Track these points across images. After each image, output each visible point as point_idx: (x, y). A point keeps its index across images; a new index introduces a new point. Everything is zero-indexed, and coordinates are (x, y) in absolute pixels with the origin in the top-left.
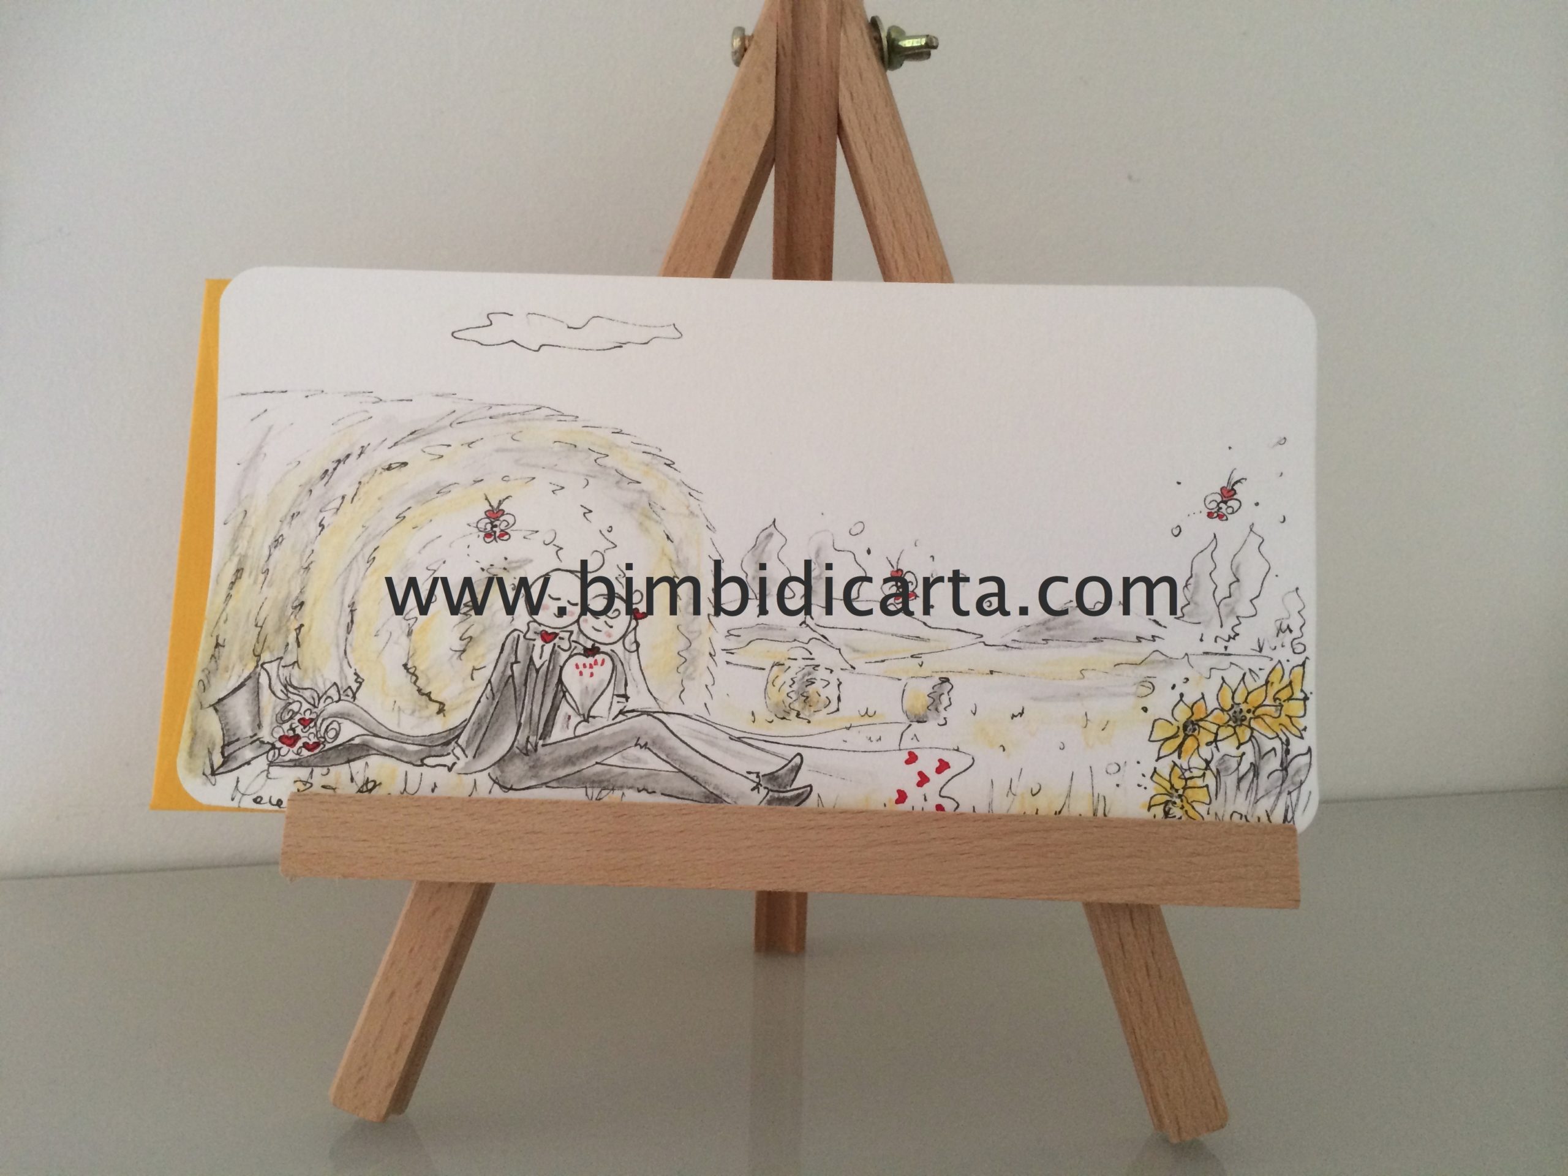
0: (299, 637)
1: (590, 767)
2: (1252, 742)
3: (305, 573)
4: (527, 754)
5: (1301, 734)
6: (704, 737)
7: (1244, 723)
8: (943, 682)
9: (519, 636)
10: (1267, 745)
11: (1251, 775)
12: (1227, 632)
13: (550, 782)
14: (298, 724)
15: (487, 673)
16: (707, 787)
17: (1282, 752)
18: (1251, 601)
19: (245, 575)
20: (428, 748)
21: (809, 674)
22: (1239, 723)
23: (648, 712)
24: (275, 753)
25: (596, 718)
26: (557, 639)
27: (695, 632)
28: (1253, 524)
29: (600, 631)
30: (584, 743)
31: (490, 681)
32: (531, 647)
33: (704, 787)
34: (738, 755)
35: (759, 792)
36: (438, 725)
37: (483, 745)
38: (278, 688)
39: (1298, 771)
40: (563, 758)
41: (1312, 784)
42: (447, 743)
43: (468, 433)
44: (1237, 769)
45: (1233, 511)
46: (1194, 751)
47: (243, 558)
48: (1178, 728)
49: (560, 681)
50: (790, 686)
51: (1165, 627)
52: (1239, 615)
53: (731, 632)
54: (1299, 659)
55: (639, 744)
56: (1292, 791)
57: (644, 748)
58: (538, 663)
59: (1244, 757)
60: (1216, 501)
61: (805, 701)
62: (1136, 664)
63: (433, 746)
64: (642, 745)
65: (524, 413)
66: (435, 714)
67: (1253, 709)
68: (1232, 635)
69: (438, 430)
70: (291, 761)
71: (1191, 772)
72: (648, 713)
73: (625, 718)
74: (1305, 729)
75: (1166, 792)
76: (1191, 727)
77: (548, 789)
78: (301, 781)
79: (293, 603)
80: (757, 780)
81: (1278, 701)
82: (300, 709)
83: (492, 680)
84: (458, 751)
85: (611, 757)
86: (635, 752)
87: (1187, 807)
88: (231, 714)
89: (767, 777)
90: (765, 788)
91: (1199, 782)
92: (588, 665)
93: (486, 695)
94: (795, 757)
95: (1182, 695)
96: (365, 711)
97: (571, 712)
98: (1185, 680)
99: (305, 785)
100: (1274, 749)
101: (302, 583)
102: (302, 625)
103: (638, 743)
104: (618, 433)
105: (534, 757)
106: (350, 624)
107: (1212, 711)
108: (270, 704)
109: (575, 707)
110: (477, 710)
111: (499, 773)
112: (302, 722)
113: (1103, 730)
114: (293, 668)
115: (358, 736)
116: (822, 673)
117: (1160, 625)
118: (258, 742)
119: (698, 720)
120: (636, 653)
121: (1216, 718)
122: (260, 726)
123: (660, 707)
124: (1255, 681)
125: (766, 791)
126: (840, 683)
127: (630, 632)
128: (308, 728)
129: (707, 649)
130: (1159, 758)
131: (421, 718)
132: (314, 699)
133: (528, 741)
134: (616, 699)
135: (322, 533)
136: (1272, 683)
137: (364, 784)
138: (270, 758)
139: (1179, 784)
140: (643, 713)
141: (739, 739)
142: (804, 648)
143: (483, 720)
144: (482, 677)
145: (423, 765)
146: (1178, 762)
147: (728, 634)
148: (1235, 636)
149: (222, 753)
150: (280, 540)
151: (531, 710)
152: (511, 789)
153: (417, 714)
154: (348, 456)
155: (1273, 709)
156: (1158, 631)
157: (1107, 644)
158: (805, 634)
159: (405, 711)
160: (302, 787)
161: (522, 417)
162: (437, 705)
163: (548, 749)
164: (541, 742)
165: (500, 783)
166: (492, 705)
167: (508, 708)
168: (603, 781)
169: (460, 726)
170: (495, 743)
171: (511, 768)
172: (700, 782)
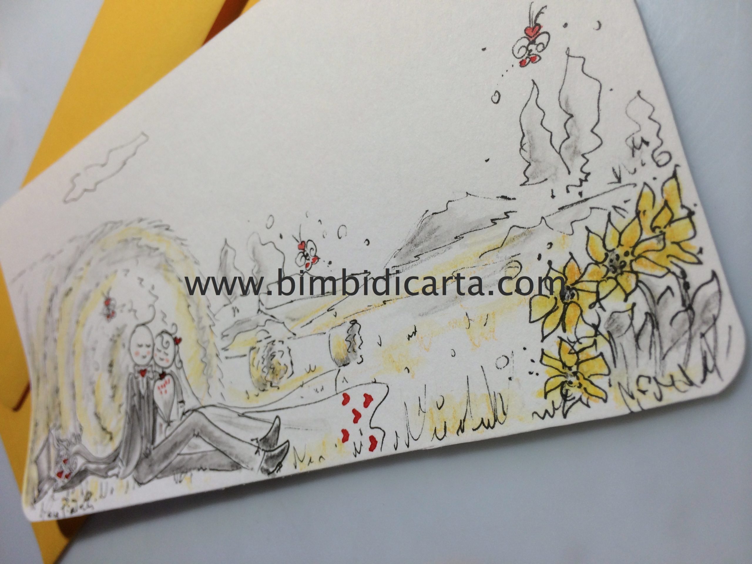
0: (60, 410)
1: (175, 459)
2: (641, 288)
3: (56, 371)
5: (698, 258)
6: (225, 419)
7: (624, 269)
8: (353, 324)
9: (132, 377)
10: (659, 286)
11: (649, 327)
12: (577, 175)
13: (158, 474)
14: (63, 464)
15: (125, 406)
16: (232, 458)
17: (680, 287)
18: (592, 131)
20: (108, 464)
21: (271, 349)
22: (619, 271)
25: (173, 422)
26: (147, 373)
27: (206, 341)
28: (568, 48)
29: (164, 359)
30: (170, 441)
32: (138, 382)
33: (230, 459)
34: (244, 427)
35: (259, 455)
37: (129, 455)
39: (706, 306)
40: (162, 455)
42: (115, 459)
43: (86, 257)
44: (631, 324)
45: (544, 47)
46: (578, 319)
47: (38, 371)
48: (556, 298)
49: (154, 401)
50: (263, 363)
51: (514, 199)
52: (583, 152)
53: (224, 334)
54: (668, 171)
55: (195, 435)
56: (707, 331)
57: (198, 437)
58: (143, 393)
59: (636, 309)
60: (524, 46)
61: (273, 372)
62: (498, 248)
63: (110, 463)
64: (197, 434)
65: (102, 232)
66: (109, 441)
67: (630, 250)
68: (583, 176)
69: (76, 261)
70: (61, 487)
71: (581, 343)
72: (196, 410)
73: (186, 417)
74: (701, 251)
75: (558, 373)
76: (568, 293)
77: (158, 479)
78: (65, 499)
79: (56, 390)
80: (257, 445)
81: (657, 231)
83: (128, 411)
84: (120, 463)
86: (194, 441)
87: (585, 384)
88: (40, 465)
89: (263, 440)
90: (263, 450)
91: (592, 352)
92: (163, 386)
93: (127, 422)
94: (275, 419)
95: (550, 263)
96: (85, 448)
97: (162, 421)
98: (549, 246)
100: (669, 288)
101: (56, 377)
102: (61, 403)
103: (195, 433)
104: (140, 221)
106: (75, 395)
107: (586, 269)
109: (163, 417)
110: (124, 433)
111: (137, 474)
113: (485, 325)
114: (59, 429)
115: (83, 465)
116: (278, 346)
117: (509, 199)
118: (50, 479)
119: (220, 407)
120: (182, 368)
121: (591, 275)
122: (50, 468)
123: (200, 404)
124: (624, 217)
125: (264, 452)
126: (290, 350)
127: (176, 354)
129: (214, 352)
130: (544, 338)
131: (104, 445)
133: (147, 448)
134: (179, 405)
135: (57, 345)
136: (644, 211)
137: (86, 495)
139: (571, 360)
140: (193, 411)
142: (263, 330)
143: (128, 439)
145: (107, 476)
146: (564, 336)
147: (222, 336)
148: (586, 177)
149: (38, 489)
151: (145, 424)
152: (142, 483)
153: (102, 443)
155: (654, 241)
156: (508, 206)
157: (468, 239)
158: (262, 318)
159: (98, 443)
160: (65, 503)
161: (102, 235)
162: (110, 435)
163: (156, 450)
164: (152, 447)
165: (137, 481)
166: (130, 428)
167: (136, 428)
168: (182, 467)
169: (120, 446)
170: (134, 453)
171: (142, 469)
172: (228, 455)
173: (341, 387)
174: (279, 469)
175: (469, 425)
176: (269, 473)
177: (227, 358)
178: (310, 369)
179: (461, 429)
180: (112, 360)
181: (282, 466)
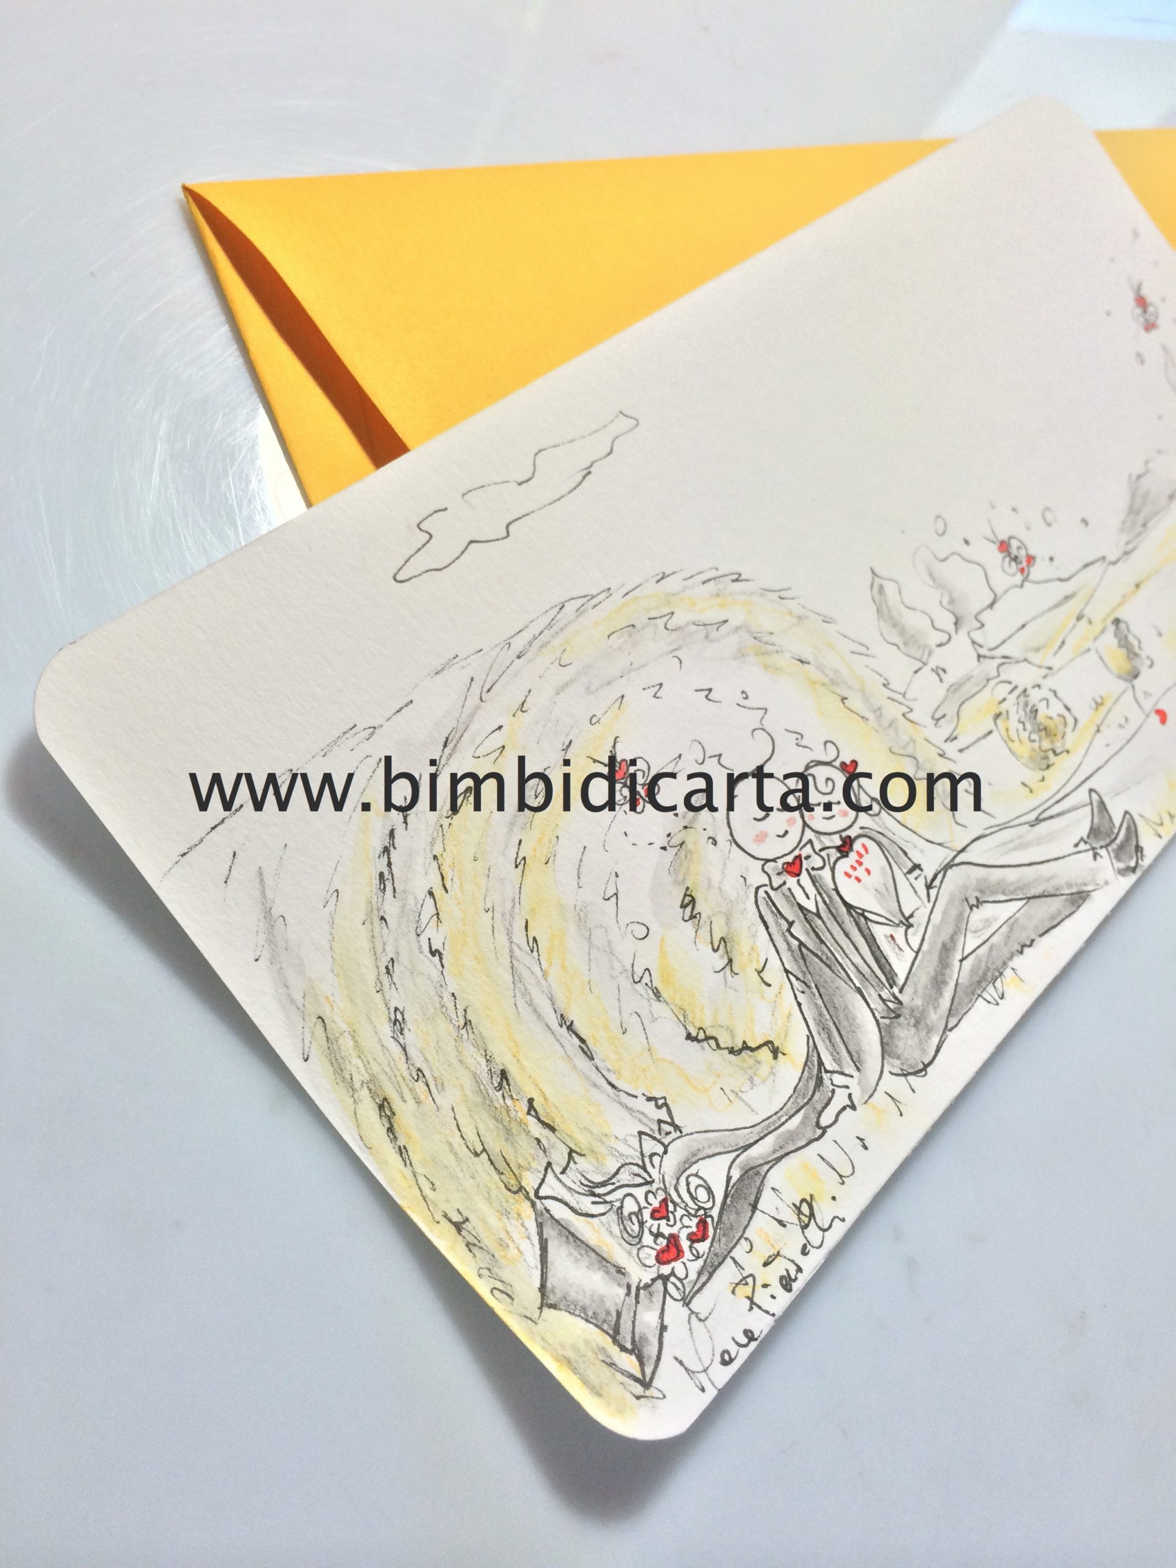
0: (542, 1119)
1: (961, 972)
3: (470, 1031)
4: (898, 1016)
6: (1011, 846)
8: (1117, 625)
9: (766, 892)
13: (947, 1022)
14: (657, 1222)
15: (774, 962)
16: (1062, 892)
19: (397, 1104)
20: (808, 1106)
21: (1026, 704)
23: (947, 864)
24: (674, 1284)
25: (914, 915)
26: (804, 862)
27: (907, 743)
31: (787, 971)
33: (1062, 895)
34: (1051, 837)
35: (1102, 857)
36: (790, 1072)
37: (851, 1048)
38: (586, 1203)
40: (929, 987)
42: (820, 1082)
43: (507, 696)
45: (1155, 316)
47: (372, 1084)
49: (847, 905)
50: (1024, 730)
53: (936, 717)
55: (973, 905)
58: (810, 905)
60: (1140, 315)
61: (1047, 734)
63: (810, 1100)
64: (975, 903)
65: (549, 626)
66: (773, 1062)
69: (472, 715)
70: (700, 1274)
72: (949, 866)
73: (937, 889)
77: (954, 1032)
78: (737, 1284)
79: (492, 1083)
80: (1088, 847)
82: (638, 1203)
83: (788, 967)
84: (838, 1079)
85: (964, 943)
86: (978, 915)
88: (573, 1295)
89: (1092, 835)
90: (1101, 847)
92: (856, 865)
93: (798, 989)
94: (1090, 796)
96: (705, 1132)
97: (888, 930)
99: (747, 1284)
101: (477, 1047)
102: (531, 1101)
103: (970, 904)
104: (662, 578)
105: (906, 1012)
106: (582, 1045)
108: (600, 1233)
109: (886, 922)
110: (805, 1016)
112: (657, 1215)
114: (575, 1163)
115: (730, 1167)
116: (1035, 695)
118: (642, 1291)
119: (993, 833)
122: (620, 1271)
123: (952, 850)
125: (1104, 850)
126: (1055, 692)
128: (671, 1216)
129: (934, 752)
131: (764, 1081)
132: (639, 1175)
133: (883, 1001)
134: (911, 877)
135: (444, 961)
137: (798, 1215)
138: (677, 1295)
140: (945, 869)
141: (1038, 820)
142: (1000, 682)
143: (823, 1020)
144: (774, 973)
145: (824, 1130)
147: (935, 722)
149: (623, 1349)
150: (399, 1017)
151: (853, 964)
152: (926, 1066)
153: (756, 1080)
154: (392, 834)
158: (990, 666)
159: (743, 1090)
160: (748, 1290)
161: (552, 631)
162: (765, 1049)
163: (908, 990)
164: (896, 990)
165: (910, 1071)
166: (814, 995)
167: (832, 984)
168: (985, 974)
169: (811, 1050)
170: (859, 1034)
171: (901, 1044)
172: (1053, 893)
173: (1148, 705)
174: (1142, 855)
176: (1134, 870)
177: (961, 751)
178: (1096, 703)
180: (688, 888)
181: (1142, 848)
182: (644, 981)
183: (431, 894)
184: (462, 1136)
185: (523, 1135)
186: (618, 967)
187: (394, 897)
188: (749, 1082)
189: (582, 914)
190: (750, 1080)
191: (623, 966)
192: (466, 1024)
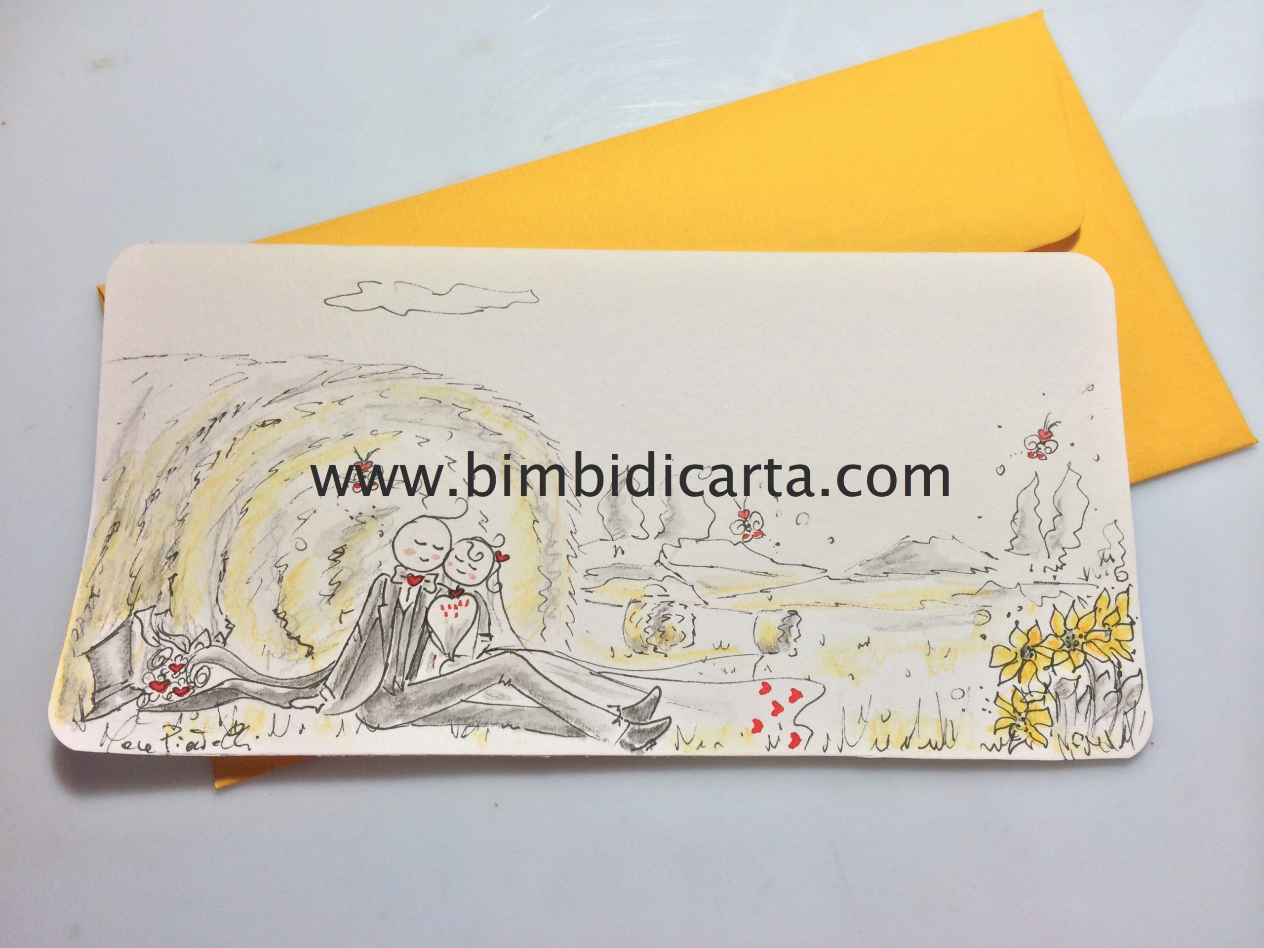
0: (172, 586)
1: (455, 705)
2: (1086, 666)
3: (180, 524)
4: (393, 694)
5: (1131, 656)
6: (565, 673)
7: (1076, 647)
8: (792, 615)
9: (386, 579)
10: (1101, 668)
11: (1088, 697)
12: (1054, 562)
13: (417, 720)
14: (169, 670)
15: (356, 615)
16: (570, 721)
17: (1115, 674)
18: (1074, 533)
19: (122, 529)
20: (296, 690)
21: (665, 610)
22: (1072, 648)
23: (512, 649)
24: (145, 698)
25: (461, 657)
26: (423, 581)
27: (556, 572)
28: (1070, 463)
29: (465, 573)
30: (449, 681)
31: (357, 624)
32: (398, 590)
33: (568, 722)
34: (599, 689)
35: (620, 725)
36: (306, 668)
37: (351, 686)
38: (150, 635)
39: (1131, 692)
40: (429, 696)
41: (1145, 704)
42: (316, 685)
43: (339, 391)
44: (1075, 691)
45: (1051, 451)
46: (1033, 676)
47: (120, 512)
48: (1016, 653)
49: (426, 621)
50: (647, 622)
51: (997, 559)
52: (1063, 546)
53: (589, 572)
54: (1123, 586)
55: (503, 681)
56: (1128, 711)
57: (507, 685)
58: (404, 606)
59: (1080, 680)
60: (1035, 443)
61: (661, 636)
62: (972, 594)
63: (300, 688)
64: (506, 682)
65: (390, 372)
66: (304, 657)
67: (1084, 635)
68: (1059, 565)
69: (311, 388)
70: (160, 706)
71: (1032, 696)
72: (511, 651)
73: (489, 656)
74: (1134, 652)
75: (1010, 716)
76: (1028, 652)
77: (415, 727)
78: (169, 725)
79: (167, 554)
80: (618, 713)
81: (1107, 627)
82: (171, 655)
83: (360, 623)
84: (326, 693)
85: (475, 694)
86: (500, 688)
87: (1031, 729)
88: (101, 662)
89: (628, 710)
90: (626, 721)
91: (1040, 705)
92: (453, 606)
93: (354, 637)
94: (653, 690)
95: (1017, 622)
96: (235, 656)
97: (436, 652)
98: (1019, 609)
99: (174, 729)
100: (1107, 672)
101: (177, 534)
102: (176, 575)
103: (502, 679)
104: (480, 389)
105: (400, 696)
106: (222, 572)
107: (1047, 637)
108: (141, 651)
109: (440, 647)
110: (344, 652)
111: (366, 713)
112: (173, 667)
113: (945, 657)
114: (165, 616)
115: (228, 680)
116: (676, 609)
117: (992, 557)
118: (129, 688)
119: (560, 657)
120: (499, 593)
121: (1050, 643)
122: (131, 672)
123: (523, 645)
124: (1084, 608)
125: (627, 723)
126: (695, 618)
127: (493, 574)
128: (178, 673)
129: (568, 588)
130: (1000, 683)
131: (288, 661)
132: (185, 645)
133: (394, 681)
134: (480, 638)
135: (197, 487)
136: (1100, 609)
137: (232, 728)
138: (140, 704)
139: (1021, 707)
140: (506, 651)
141: (599, 674)
142: (659, 585)
143: (351, 661)
144: (350, 620)
145: (291, 707)
146: (1019, 686)
147: (587, 574)
148: (1062, 566)
149: (93, 700)
150: (157, 494)
151: (398, 651)
152: (378, 728)
153: (286, 657)
154: (224, 414)
155: (1103, 633)
156: (990, 563)
157: (944, 576)
158: (660, 572)
159: (274, 655)
160: (171, 732)
161: (390, 376)
162: (306, 648)
163: (414, 688)
164: (407, 682)
165: (367, 723)
166: (360, 647)
167: (375, 650)
168: (468, 718)
169: (329, 668)
170: (362, 683)
171: (378, 707)
172: (563, 717)
173: (761, 674)
174: (650, 747)
175: (914, 743)
176: (634, 749)
177: (587, 601)
178: (721, 645)
179: (906, 745)
180: (345, 545)
181: (655, 744)
182: (280, 569)
183: (219, 453)
184: (133, 564)
185: (157, 585)
186: (274, 552)
187: (201, 442)
188: (281, 655)
189: (280, 516)
190: (282, 654)
191: (277, 554)
192: (181, 520)
